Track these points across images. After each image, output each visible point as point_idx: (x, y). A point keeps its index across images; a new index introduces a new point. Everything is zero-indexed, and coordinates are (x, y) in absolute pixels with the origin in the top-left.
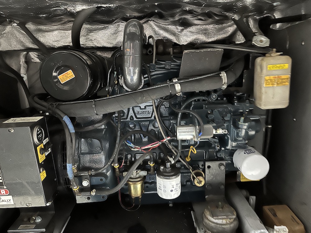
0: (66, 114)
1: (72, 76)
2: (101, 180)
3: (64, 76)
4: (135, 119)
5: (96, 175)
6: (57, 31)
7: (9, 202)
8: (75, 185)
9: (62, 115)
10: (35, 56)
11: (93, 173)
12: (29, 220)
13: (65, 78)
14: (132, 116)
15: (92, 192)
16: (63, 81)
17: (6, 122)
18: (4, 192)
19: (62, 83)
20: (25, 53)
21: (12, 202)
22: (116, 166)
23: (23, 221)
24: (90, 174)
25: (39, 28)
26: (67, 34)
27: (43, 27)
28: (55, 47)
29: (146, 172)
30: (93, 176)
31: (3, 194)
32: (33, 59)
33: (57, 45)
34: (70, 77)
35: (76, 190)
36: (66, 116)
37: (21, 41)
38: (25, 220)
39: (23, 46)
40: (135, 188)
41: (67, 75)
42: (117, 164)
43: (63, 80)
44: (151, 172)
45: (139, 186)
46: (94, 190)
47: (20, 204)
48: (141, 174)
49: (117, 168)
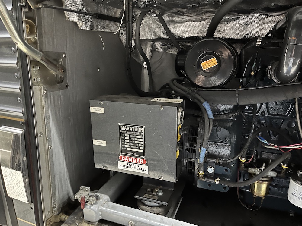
0: (206, 100)
1: (215, 64)
2: (226, 170)
3: (207, 63)
4: (267, 115)
5: (223, 165)
6: (188, 23)
7: (145, 171)
8: (202, 170)
9: (202, 100)
10: (160, 45)
11: (221, 162)
12: (152, 191)
13: (208, 65)
14: (264, 112)
15: (215, 180)
16: (205, 68)
17: (153, 100)
18: (143, 162)
19: (204, 70)
20: (152, 42)
21: (147, 172)
22: (243, 160)
23: (147, 190)
24: (218, 162)
25: (172, 20)
26: (197, 25)
27: (176, 19)
28: (184, 37)
29: (276, 173)
30: (220, 165)
31: (142, 163)
32: (157, 48)
33: (186, 35)
34: (213, 65)
35: (201, 175)
36: (206, 102)
37: (155, 31)
38: (149, 190)
39: (156, 35)
40: (259, 188)
41: (210, 62)
42: (244, 158)
43: (205, 66)
44: (282, 174)
45: (264, 186)
46: (218, 179)
47: (153, 175)
48: (270, 175)
49: (243, 163)
